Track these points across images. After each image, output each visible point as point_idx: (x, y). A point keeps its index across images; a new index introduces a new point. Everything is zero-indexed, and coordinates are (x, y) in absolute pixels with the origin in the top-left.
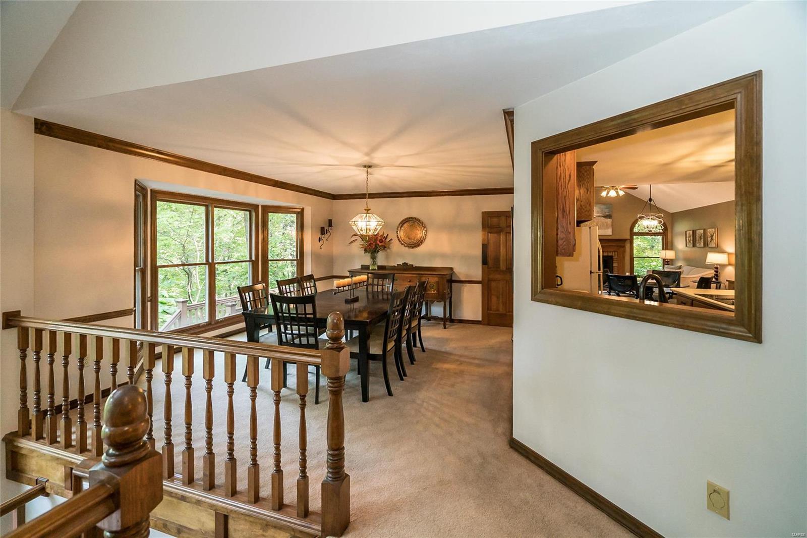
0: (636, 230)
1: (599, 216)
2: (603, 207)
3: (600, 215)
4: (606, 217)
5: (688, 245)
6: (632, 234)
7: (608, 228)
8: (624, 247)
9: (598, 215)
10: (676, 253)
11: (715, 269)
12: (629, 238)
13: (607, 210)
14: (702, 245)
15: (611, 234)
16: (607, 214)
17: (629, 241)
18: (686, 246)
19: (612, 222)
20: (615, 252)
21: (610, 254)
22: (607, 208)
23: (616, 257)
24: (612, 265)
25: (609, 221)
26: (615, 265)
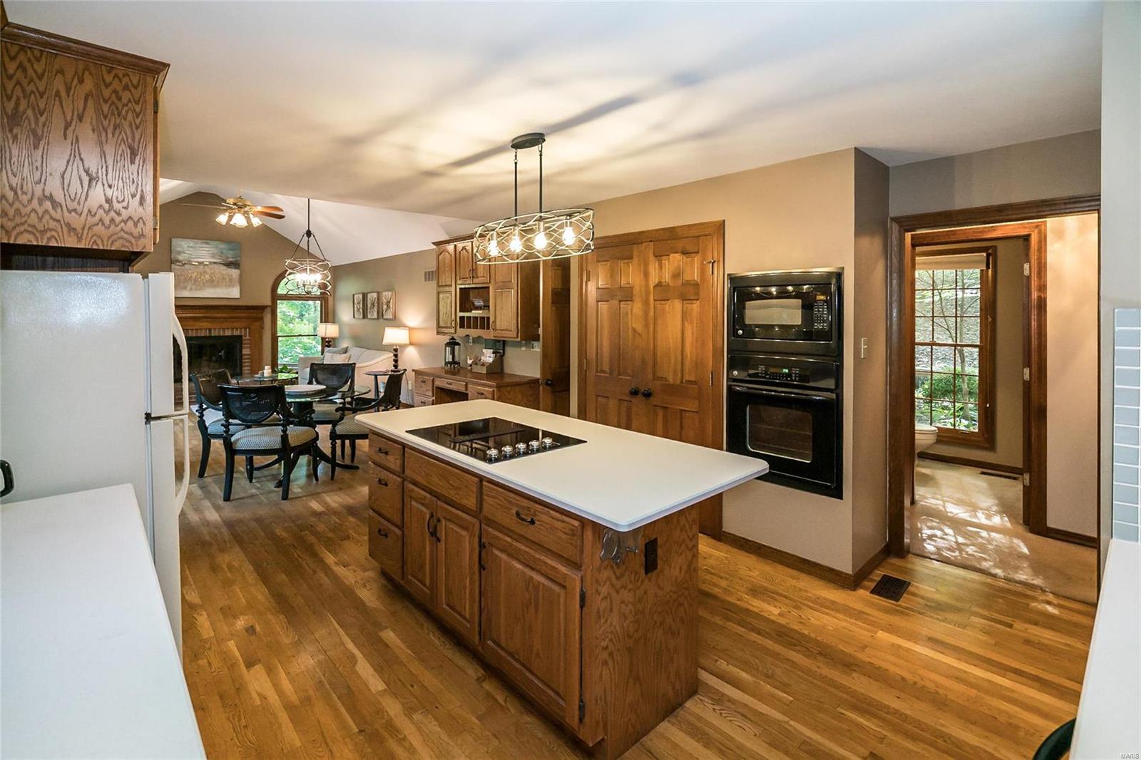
0: (281, 290)
1: (215, 263)
2: (223, 246)
3: (219, 261)
4: (229, 265)
5: (356, 316)
6: (275, 297)
7: (233, 286)
8: (261, 319)
9: (215, 261)
10: (339, 328)
11: (394, 353)
12: (269, 303)
13: (231, 252)
14: (375, 316)
15: (238, 296)
16: (231, 260)
17: (269, 309)
18: (354, 317)
19: (241, 275)
20: (246, 328)
21: (236, 333)
22: (230, 249)
23: (248, 337)
24: (241, 351)
25: (234, 273)
26: (246, 351)
